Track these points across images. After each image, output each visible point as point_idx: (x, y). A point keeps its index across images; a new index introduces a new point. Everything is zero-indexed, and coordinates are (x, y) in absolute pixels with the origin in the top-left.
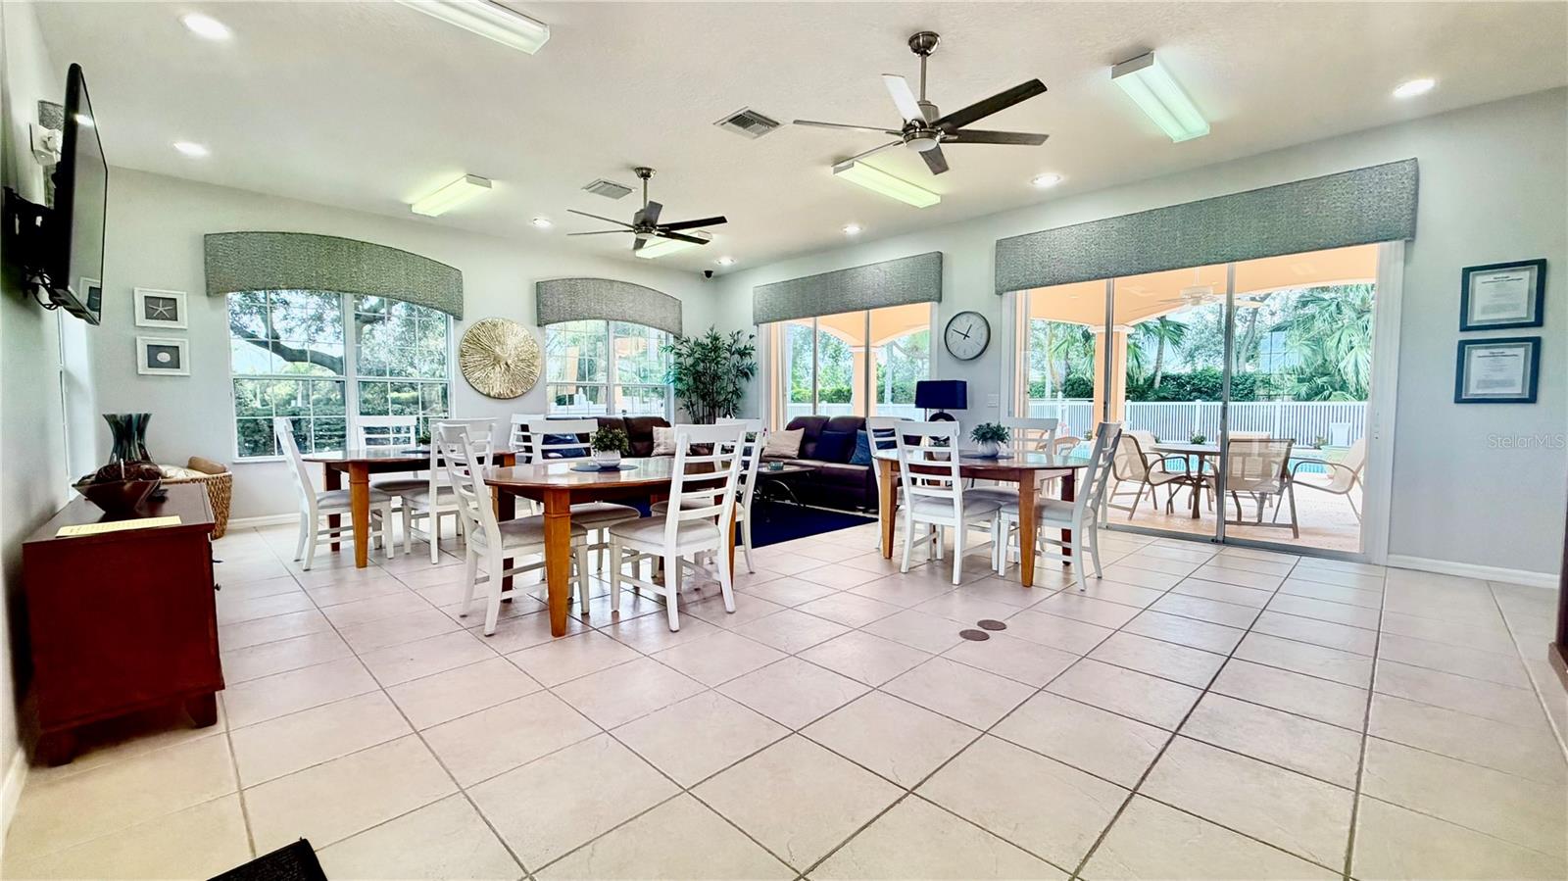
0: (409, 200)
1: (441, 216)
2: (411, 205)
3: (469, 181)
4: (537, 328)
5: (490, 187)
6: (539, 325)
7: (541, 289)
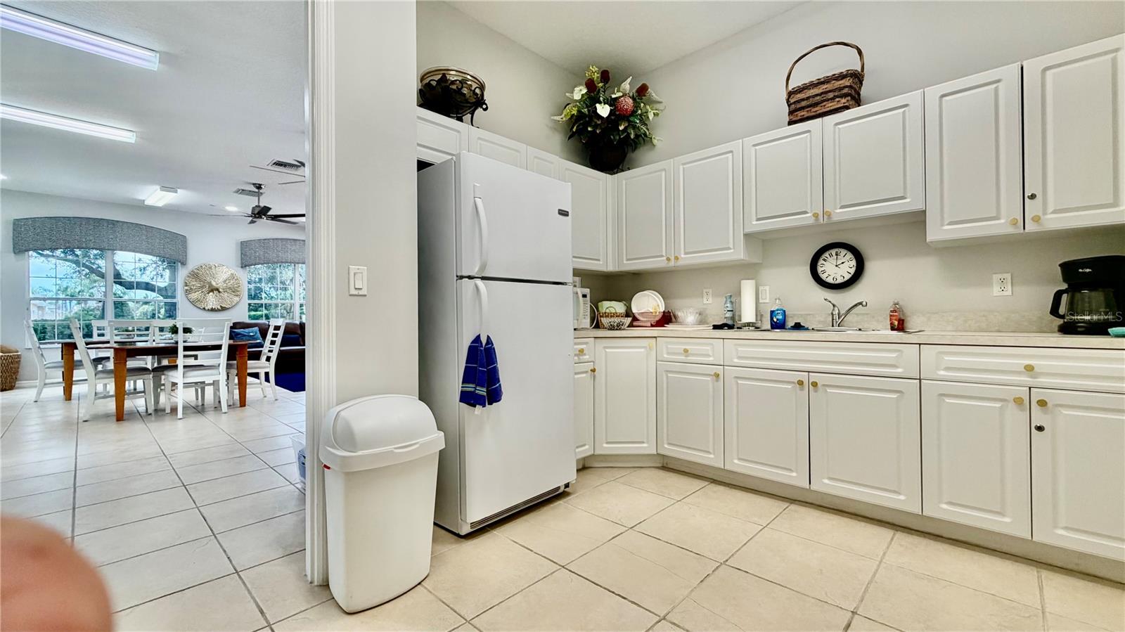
0: (141, 197)
1: (165, 205)
2: (144, 201)
3: (161, 190)
4: (240, 269)
5: (176, 192)
6: (242, 267)
7: (244, 246)
